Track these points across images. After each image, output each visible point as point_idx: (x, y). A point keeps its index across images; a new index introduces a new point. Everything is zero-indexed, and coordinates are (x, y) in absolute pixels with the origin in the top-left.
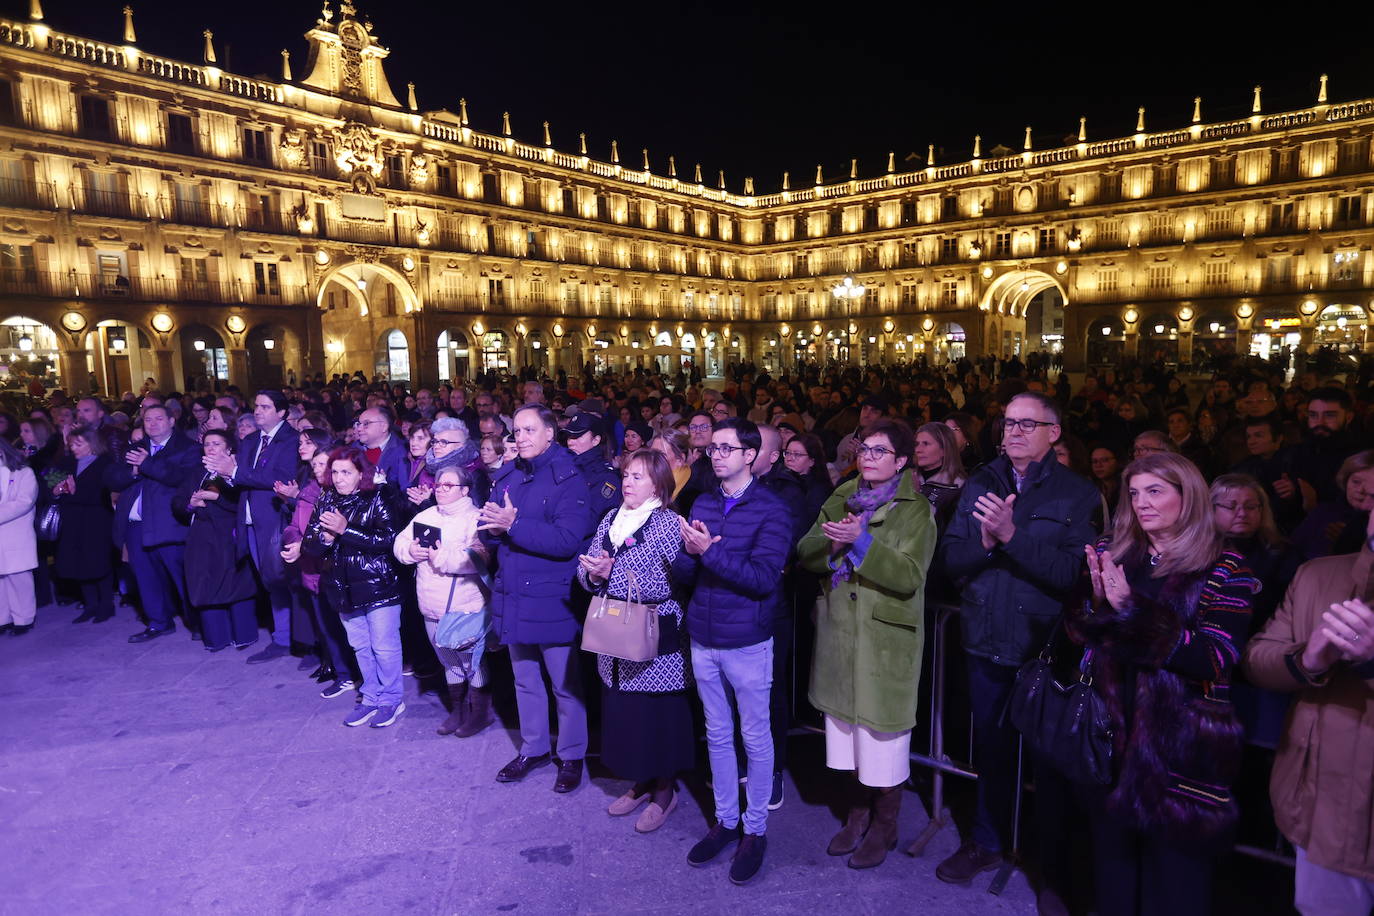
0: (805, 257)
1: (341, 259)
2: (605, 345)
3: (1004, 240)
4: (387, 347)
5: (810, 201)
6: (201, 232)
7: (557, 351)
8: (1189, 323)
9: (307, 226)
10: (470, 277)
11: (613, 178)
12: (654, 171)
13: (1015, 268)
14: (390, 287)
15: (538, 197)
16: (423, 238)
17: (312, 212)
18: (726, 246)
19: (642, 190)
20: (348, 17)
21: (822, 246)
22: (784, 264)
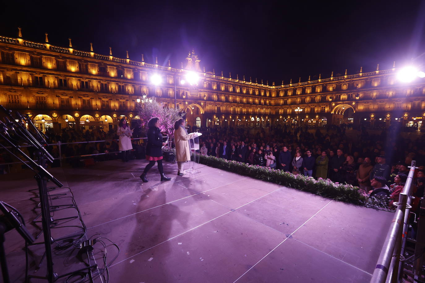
0: (287, 100)
1: (190, 103)
2: (240, 120)
3: (338, 97)
4: (196, 121)
5: (288, 87)
6: (166, 99)
7: (230, 122)
8: (389, 118)
9: (184, 97)
10: (213, 106)
11: (244, 84)
12: (252, 82)
13: (341, 103)
14: (198, 108)
15: (228, 88)
16: (205, 98)
17: (185, 94)
18: (267, 98)
19: (250, 86)
20: (193, 54)
21: (291, 98)
22: (282, 102)
